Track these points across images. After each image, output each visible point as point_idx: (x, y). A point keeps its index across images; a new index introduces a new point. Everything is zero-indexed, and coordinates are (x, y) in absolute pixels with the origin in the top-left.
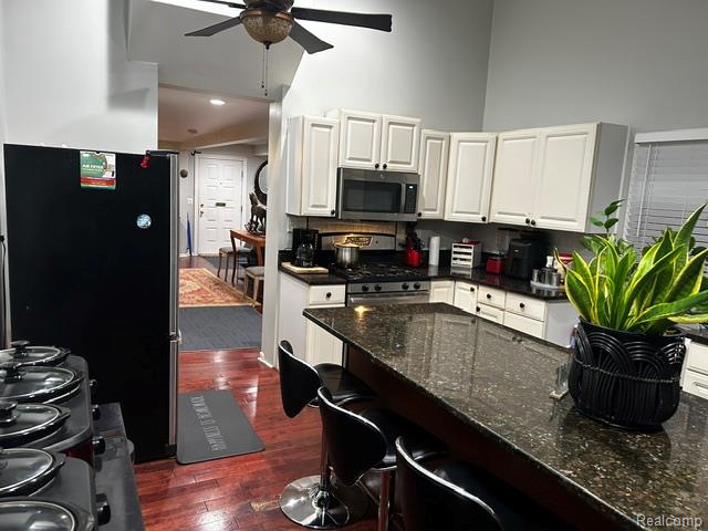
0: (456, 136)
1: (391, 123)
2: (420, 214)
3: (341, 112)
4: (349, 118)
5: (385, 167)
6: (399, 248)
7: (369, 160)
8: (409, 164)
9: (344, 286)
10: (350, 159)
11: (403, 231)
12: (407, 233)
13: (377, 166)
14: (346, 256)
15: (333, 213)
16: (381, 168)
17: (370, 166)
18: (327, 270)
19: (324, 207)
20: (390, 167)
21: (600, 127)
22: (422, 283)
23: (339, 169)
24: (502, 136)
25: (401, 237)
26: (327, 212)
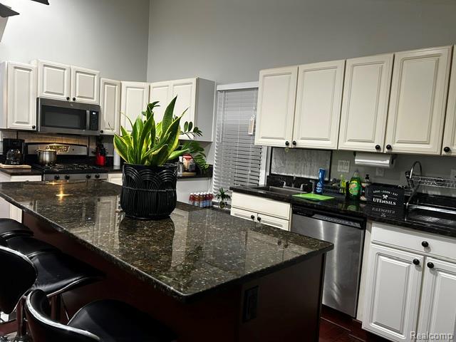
0: (125, 84)
1: (77, 72)
2: (102, 132)
3: (38, 61)
4: (45, 66)
5: (74, 99)
6: (91, 155)
7: (62, 94)
8: (93, 99)
9: (41, 176)
10: (47, 92)
11: (94, 143)
12: (97, 144)
13: (68, 98)
14: (46, 157)
15: (34, 127)
16: (71, 100)
17: (63, 98)
18: (30, 167)
19: (27, 123)
20: (78, 100)
21: (198, 80)
22: (101, 175)
23: (38, 99)
24: (153, 85)
25: (93, 147)
26: (29, 127)
